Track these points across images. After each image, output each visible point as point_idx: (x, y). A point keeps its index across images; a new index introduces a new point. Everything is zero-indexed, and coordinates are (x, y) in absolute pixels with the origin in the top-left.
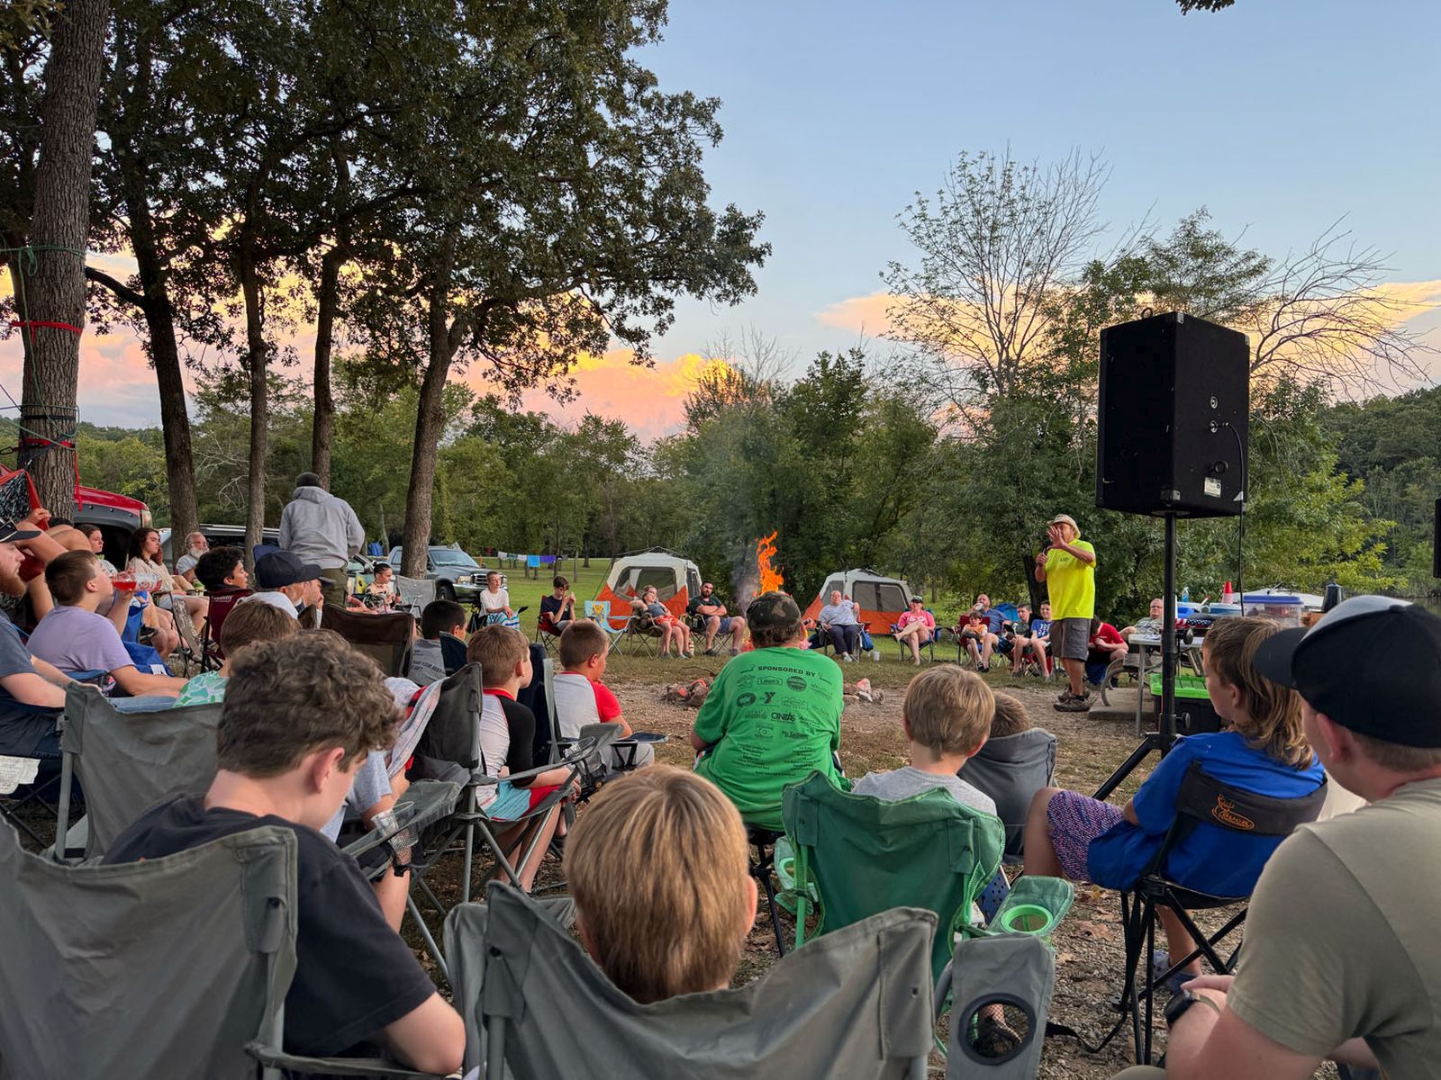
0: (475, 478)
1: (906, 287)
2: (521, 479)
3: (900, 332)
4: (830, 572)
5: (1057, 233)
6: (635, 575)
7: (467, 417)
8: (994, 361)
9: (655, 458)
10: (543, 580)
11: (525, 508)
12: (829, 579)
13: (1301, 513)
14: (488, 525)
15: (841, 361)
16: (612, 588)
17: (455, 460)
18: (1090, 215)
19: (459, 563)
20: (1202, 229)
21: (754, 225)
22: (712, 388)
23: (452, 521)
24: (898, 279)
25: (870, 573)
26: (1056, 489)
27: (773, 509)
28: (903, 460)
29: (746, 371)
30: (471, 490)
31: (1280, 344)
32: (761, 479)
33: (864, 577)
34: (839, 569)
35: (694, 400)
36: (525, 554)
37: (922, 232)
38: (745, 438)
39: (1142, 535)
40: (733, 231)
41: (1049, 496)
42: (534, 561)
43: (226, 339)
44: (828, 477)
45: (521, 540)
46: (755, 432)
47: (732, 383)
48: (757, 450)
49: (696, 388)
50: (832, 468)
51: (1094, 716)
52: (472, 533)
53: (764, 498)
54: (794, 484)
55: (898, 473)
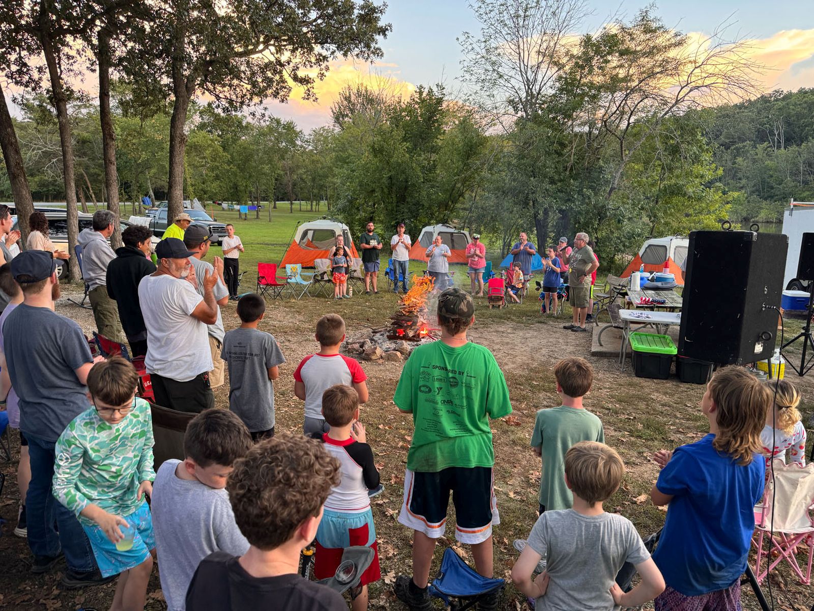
0: (204, 158)
1: (473, 49)
2: (232, 158)
3: (468, 76)
4: (424, 226)
5: (564, 14)
6: (310, 234)
7: (197, 119)
8: (523, 95)
9: (313, 141)
10: (251, 219)
11: (236, 175)
12: (424, 230)
13: (690, 190)
14: (214, 187)
15: (430, 91)
16: (298, 242)
17: (191, 147)
19: (201, 218)
20: (651, 15)
21: (381, 12)
22: (348, 99)
23: (192, 185)
24: (468, 43)
25: (448, 227)
26: (556, 178)
27: (390, 187)
28: (468, 157)
29: (369, 88)
30: (203, 166)
31: (691, 91)
32: (383, 169)
33: (444, 229)
34: (429, 224)
35: (337, 107)
36: (238, 204)
37: (482, 11)
38: (374, 143)
39: (604, 206)
40: (367, 14)
41: (552, 182)
42: (244, 209)
43: (37, 84)
44: (423, 167)
45: (235, 195)
46: (380, 139)
47: (360, 96)
48: (381, 151)
49: (338, 98)
50: (425, 159)
51: (594, 354)
52: (205, 193)
53: (385, 181)
54: (403, 172)
55: (465, 165)
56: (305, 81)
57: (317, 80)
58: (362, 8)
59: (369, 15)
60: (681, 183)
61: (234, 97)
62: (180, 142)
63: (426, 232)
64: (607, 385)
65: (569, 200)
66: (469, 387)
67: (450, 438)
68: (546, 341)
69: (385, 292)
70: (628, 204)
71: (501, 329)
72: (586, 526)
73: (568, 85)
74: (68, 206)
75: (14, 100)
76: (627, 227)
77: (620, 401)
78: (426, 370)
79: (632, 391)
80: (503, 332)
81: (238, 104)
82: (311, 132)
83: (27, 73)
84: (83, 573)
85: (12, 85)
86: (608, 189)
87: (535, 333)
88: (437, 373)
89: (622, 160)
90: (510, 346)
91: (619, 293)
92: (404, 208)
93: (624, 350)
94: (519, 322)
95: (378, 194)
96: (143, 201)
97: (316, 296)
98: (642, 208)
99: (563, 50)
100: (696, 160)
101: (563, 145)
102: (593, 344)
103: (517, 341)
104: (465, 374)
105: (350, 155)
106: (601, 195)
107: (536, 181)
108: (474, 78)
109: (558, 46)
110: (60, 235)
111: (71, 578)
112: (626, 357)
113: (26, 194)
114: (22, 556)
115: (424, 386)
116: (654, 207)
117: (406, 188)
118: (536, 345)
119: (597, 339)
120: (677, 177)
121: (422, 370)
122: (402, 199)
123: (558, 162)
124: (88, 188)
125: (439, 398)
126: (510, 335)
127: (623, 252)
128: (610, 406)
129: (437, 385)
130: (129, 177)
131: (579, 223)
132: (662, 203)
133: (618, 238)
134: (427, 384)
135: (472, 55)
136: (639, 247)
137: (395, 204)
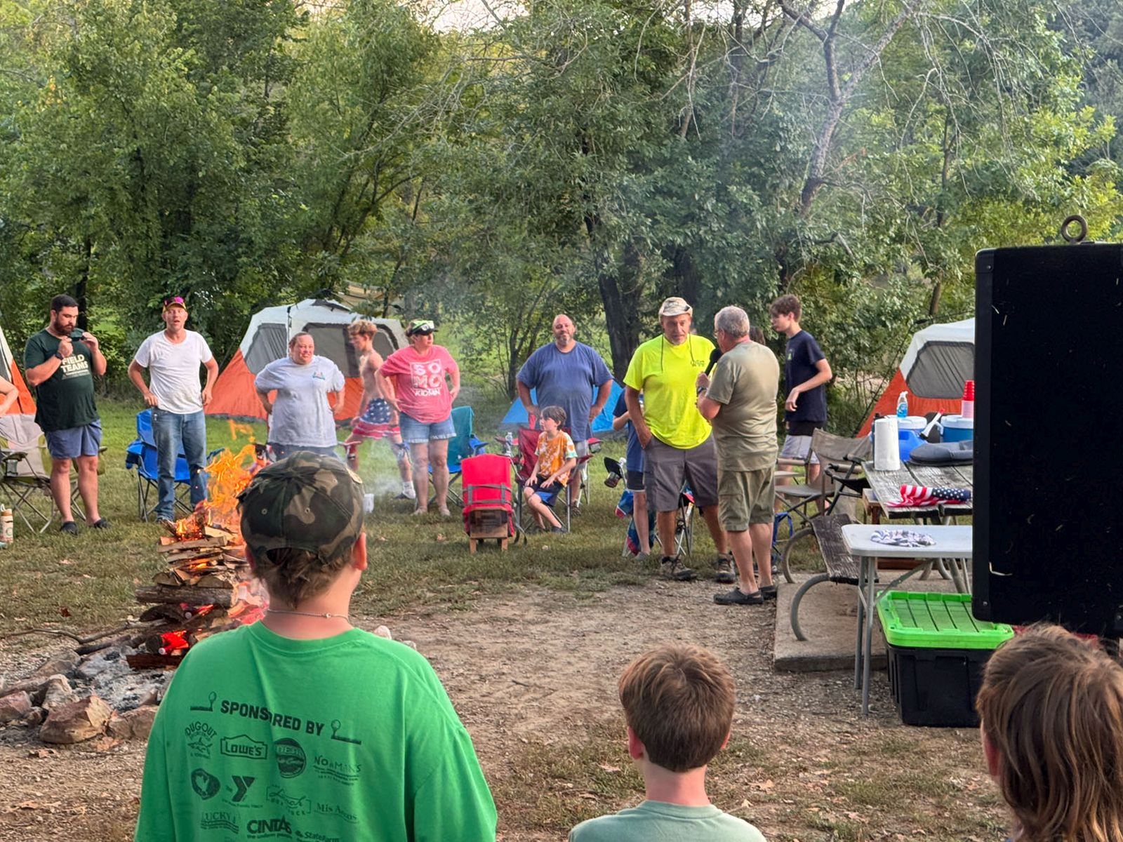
4: (256, 308)
12: (257, 320)
25: (333, 307)
26: (649, 152)
27: (138, 188)
28: (384, 93)
33: (322, 315)
34: (273, 301)
38: (76, 48)
39: (791, 234)
41: (639, 165)
44: (245, 123)
46: (94, 36)
48: (100, 72)
50: (247, 99)
51: (783, 666)
53: (119, 166)
54: (179, 139)
55: (375, 115)
60: (1002, 161)
63: (263, 327)
64: (823, 756)
65: (691, 217)
68: (640, 637)
69: (130, 519)
70: (859, 226)
71: (504, 612)
76: (862, 292)
77: (861, 801)
79: (896, 770)
80: (511, 621)
86: (800, 186)
87: (610, 618)
89: (834, 98)
90: (533, 661)
91: (846, 483)
92: (186, 251)
93: (864, 649)
94: (556, 588)
95: (97, 209)
98: (899, 238)
100: (1040, 96)
101: (663, 58)
102: (778, 638)
103: (555, 645)
106: (783, 203)
107: (592, 162)
112: (873, 670)
116: (933, 234)
117: (192, 189)
118: (612, 653)
119: (788, 621)
120: (992, 145)
122: (180, 224)
123: (651, 107)
126: (534, 629)
127: (856, 367)
128: (832, 818)
131: (726, 285)
132: (955, 222)
133: (840, 327)
136: (902, 350)
137: (156, 241)
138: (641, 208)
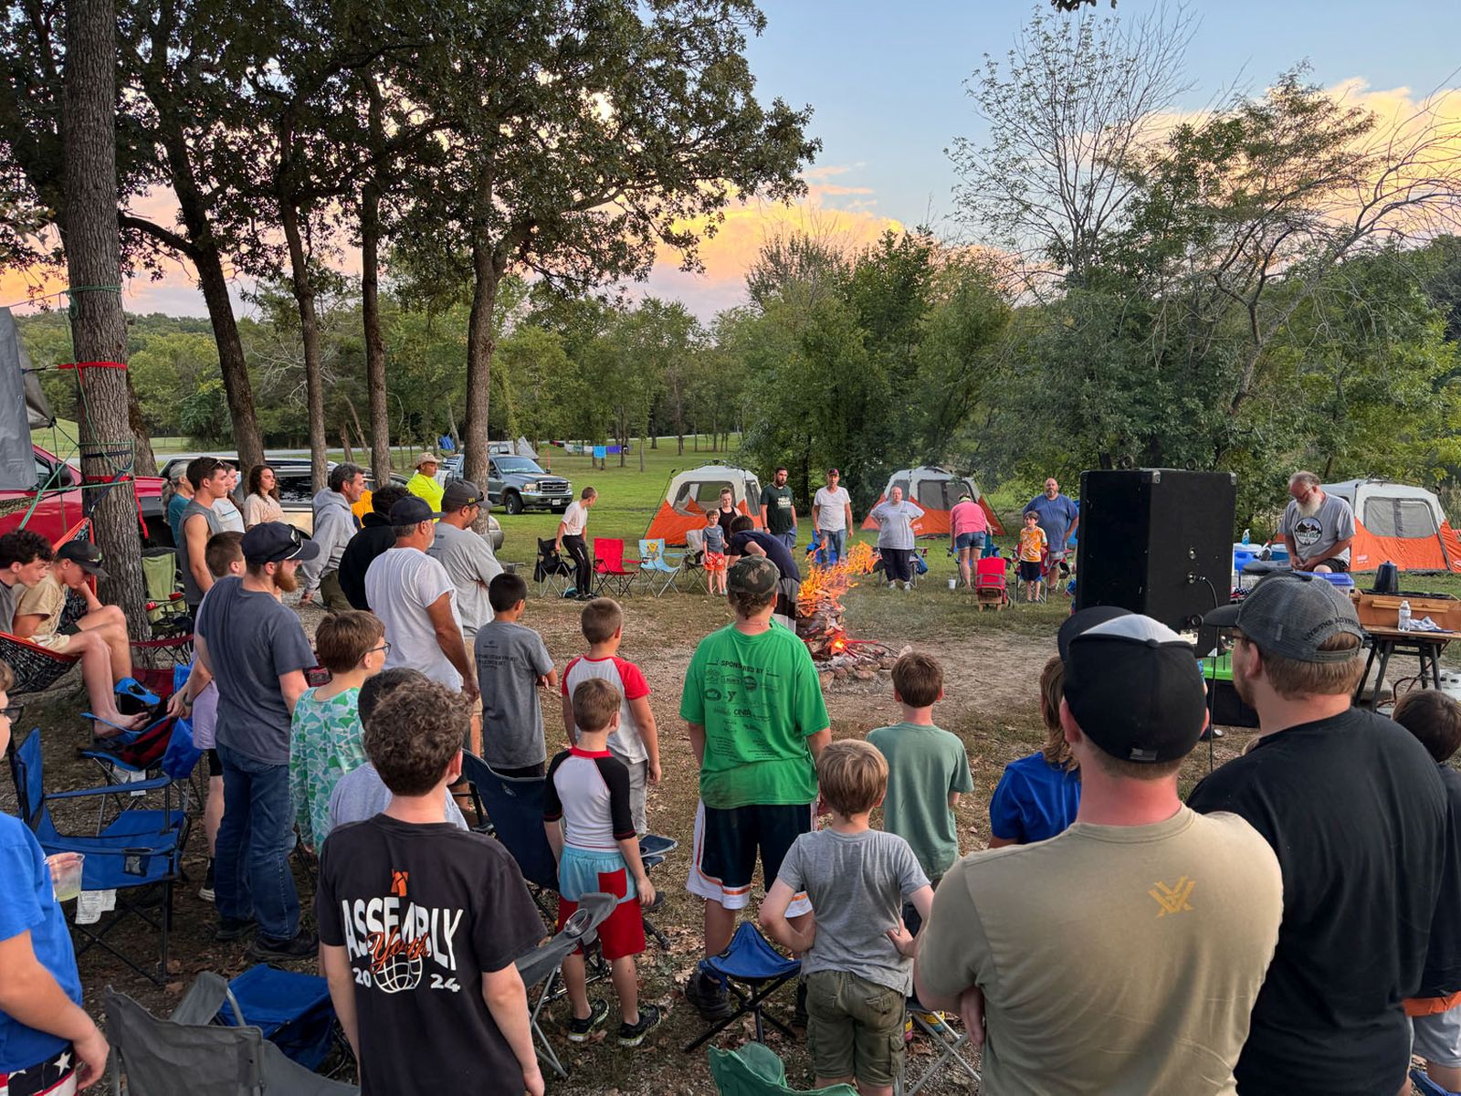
0: (537, 370)
1: (973, 165)
2: (582, 368)
3: (967, 211)
4: (894, 471)
5: (1137, 94)
6: (694, 490)
7: (526, 307)
8: (1069, 236)
9: (719, 332)
10: (611, 469)
11: (588, 397)
12: (893, 478)
13: (1399, 393)
14: (552, 417)
15: (908, 239)
16: (672, 504)
17: (516, 353)
18: (1176, 72)
19: (525, 469)
20: (1302, 84)
21: (803, 121)
22: (774, 258)
23: (517, 416)
24: (964, 157)
25: (936, 470)
26: (1133, 378)
27: (835, 405)
28: (973, 349)
29: (811, 238)
30: (534, 383)
31: (1383, 212)
32: (824, 375)
33: (930, 475)
34: (904, 467)
35: (756, 272)
36: (591, 444)
37: (991, 99)
38: (806, 334)
39: (1223, 427)
40: (780, 126)
41: (1125, 386)
42: (600, 452)
43: (277, 270)
44: (894, 369)
45: (586, 429)
46: (816, 327)
47: (794, 252)
48: (818, 346)
49: (758, 259)
50: (897, 355)
52: (538, 427)
53: (826, 395)
54: (857, 380)
55: (967, 361)
56: (685, 241)
57: (704, 239)
58: (773, 117)
59: (786, 126)
60: (1381, 379)
61: (572, 274)
62: (484, 351)
65: (1157, 417)
66: (770, 690)
67: (749, 763)
71: (985, 644)
72: (844, 847)
73: (1153, 215)
74: (313, 455)
75: (244, 296)
78: (713, 667)
81: (580, 284)
82: (715, 318)
83: (261, 255)
84: (276, 942)
85: (241, 275)
86: (1232, 397)
88: (728, 671)
89: (1257, 342)
90: (991, 671)
92: (859, 442)
94: (1020, 633)
95: (813, 419)
96: (441, 444)
97: (690, 592)
99: (1143, 155)
101: (1144, 319)
103: (1007, 663)
104: (765, 672)
105: (767, 354)
106: (1220, 408)
107: (1094, 386)
108: (978, 215)
109: (1131, 147)
110: (305, 501)
111: (262, 946)
113: (254, 439)
114: (206, 921)
115: (711, 690)
116: (1328, 427)
117: (863, 407)
120: (1374, 368)
121: (708, 667)
122: (856, 424)
124: (355, 425)
125: (732, 707)
126: (999, 654)
129: (728, 688)
130: (418, 403)
131: (1179, 458)
134: (716, 687)
135: (973, 176)
137: (843, 435)
138: (1124, 412)
